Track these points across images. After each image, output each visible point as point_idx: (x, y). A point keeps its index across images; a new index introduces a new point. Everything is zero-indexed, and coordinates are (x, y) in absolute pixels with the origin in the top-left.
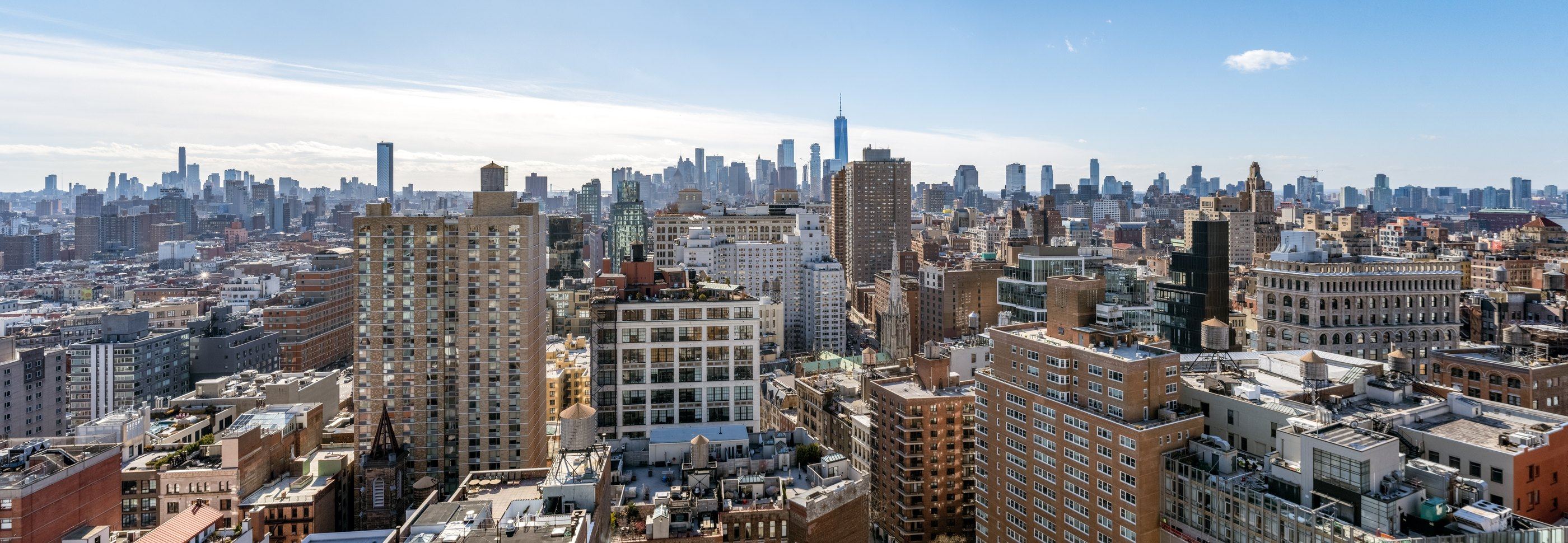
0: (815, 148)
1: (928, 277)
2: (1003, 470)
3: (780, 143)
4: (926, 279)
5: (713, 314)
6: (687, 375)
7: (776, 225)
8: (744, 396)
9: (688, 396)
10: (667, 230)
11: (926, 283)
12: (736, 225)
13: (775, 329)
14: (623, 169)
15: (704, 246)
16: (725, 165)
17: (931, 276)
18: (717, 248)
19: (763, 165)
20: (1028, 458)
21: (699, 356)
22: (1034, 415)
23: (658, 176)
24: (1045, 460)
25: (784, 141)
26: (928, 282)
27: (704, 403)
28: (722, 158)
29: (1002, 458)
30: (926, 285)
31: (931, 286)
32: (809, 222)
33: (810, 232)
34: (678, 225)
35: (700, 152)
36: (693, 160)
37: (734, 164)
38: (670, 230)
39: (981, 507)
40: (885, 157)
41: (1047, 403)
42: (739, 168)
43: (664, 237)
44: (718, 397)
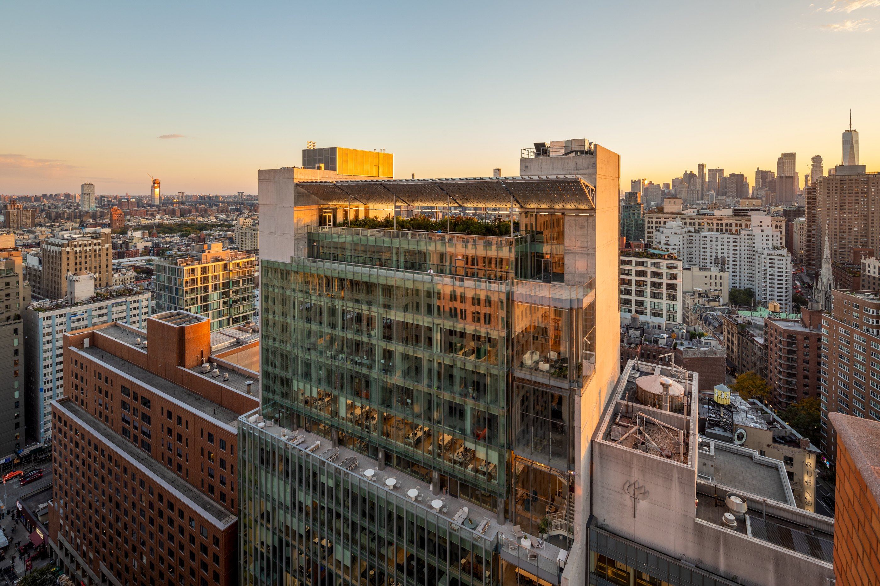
0: (817, 160)
1: (869, 267)
2: (836, 373)
3: (780, 156)
4: (867, 269)
5: (654, 265)
6: (640, 293)
7: (739, 223)
8: (672, 309)
9: (640, 303)
10: (654, 223)
11: (867, 271)
12: (706, 221)
13: (721, 288)
14: (639, 181)
15: (676, 233)
16: (725, 176)
17: (872, 267)
18: (685, 235)
19: (763, 175)
20: (851, 366)
21: (646, 285)
22: (854, 341)
23: (667, 185)
24: (860, 368)
25: (785, 155)
26: (869, 271)
27: (649, 309)
28: (723, 170)
29: (836, 366)
30: (867, 273)
31: (872, 274)
32: (761, 222)
33: (762, 228)
34: (662, 220)
35: (701, 167)
36: (696, 172)
37: (733, 175)
38: (656, 223)
39: (824, 394)
40: (860, 172)
41: (862, 334)
42: (739, 179)
43: (652, 227)
44: (657, 307)
